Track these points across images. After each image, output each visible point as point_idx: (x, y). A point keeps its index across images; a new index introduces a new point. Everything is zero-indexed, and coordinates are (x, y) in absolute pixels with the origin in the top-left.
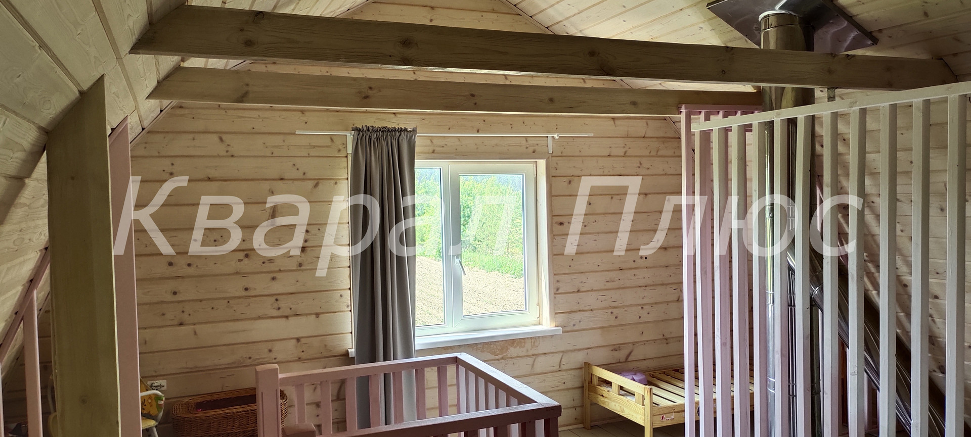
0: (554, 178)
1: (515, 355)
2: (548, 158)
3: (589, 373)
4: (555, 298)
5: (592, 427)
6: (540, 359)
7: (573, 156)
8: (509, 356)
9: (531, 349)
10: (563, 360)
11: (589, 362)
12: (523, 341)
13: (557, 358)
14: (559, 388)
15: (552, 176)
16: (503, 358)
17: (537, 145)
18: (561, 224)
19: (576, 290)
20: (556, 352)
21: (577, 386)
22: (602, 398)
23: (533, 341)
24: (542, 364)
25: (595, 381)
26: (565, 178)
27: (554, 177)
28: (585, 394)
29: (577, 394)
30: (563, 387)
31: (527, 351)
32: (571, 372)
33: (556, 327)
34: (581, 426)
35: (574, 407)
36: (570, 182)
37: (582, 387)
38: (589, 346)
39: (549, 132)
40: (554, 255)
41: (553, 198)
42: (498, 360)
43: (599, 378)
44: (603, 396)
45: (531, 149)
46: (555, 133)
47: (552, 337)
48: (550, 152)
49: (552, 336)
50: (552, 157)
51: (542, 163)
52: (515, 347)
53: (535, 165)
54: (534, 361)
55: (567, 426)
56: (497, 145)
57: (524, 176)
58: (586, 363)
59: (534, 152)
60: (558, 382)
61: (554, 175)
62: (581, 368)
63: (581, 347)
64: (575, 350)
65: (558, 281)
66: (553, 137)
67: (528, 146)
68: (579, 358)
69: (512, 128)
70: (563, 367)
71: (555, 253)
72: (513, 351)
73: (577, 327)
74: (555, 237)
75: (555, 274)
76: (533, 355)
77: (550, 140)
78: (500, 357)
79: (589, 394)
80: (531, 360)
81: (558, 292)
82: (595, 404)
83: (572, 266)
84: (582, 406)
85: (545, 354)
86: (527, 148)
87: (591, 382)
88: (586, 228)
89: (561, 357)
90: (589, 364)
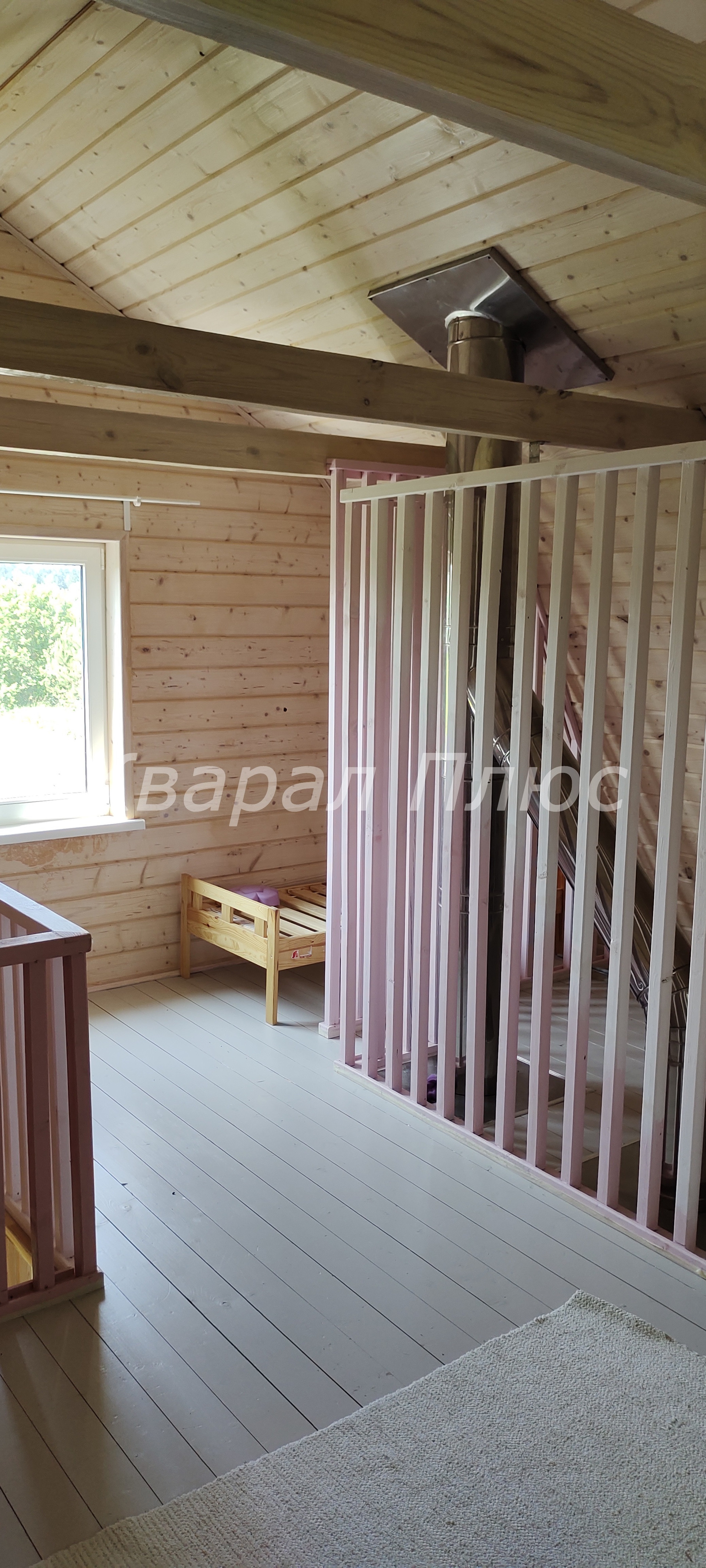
0: (133, 573)
1: (67, 864)
2: (124, 538)
3: (188, 890)
4: (135, 772)
5: (193, 975)
6: (108, 870)
7: (166, 538)
8: (55, 866)
9: (93, 855)
10: (146, 871)
11: (190, 874)
12: (79, 841)
13: (138, 867)
14: (139, 916)
15: (131, 570)
16: (44, 870)
17: (105, 515)
18: (146, 650)
19: (170, 760)
20: (135, 859)
21: (170, 911)
22: (207, 929)
23: (96, 841)
24: (111, 877)
25: (198, 903)
26: (153, 574)
27: (135, 571)
28: (182, 924)
29: (170, 924)
30: (148, 913)
31: (87, 857)
32: (159, 890)
33: (135, 819)
34: (176, 973)
35: (165, 944)
36: (161, 581)
37: (179, 913)
38: (191, 849)
39: (125, 494)
40: (134, 701)
41: (132, 606)
42: (36, 872)
43: (205, 898)
44: (208, 925)
45: (93, 522)
46: (134, 496)
47: (128, 836)
48: (127, 528)
49: (128, 833)
50: (131, 537)
51: (114, 546)
52: (66, 852)
53: (103, 551)
54: (98, 874)
55: (153, 974)
56: (31, 511)
57: (84, 568)
58: (184, 875)
59: (99, 527)
60: (139, 906)
61: (134, 567)
62: (176, 884)
63: (177, 851)
64: (167, 855)
65: (140, 745)
66: (131, 503)
67: (88, 516)
68: (176, 867)
69: (59, 486)
70: (147, 882)
71: (135, 698)
72: (61, 858)
73: (169, 819)
74: (136, 672)
75: (134, 734)
76: (96, 864)
77: (127, 508)
78: (39, 867)
79: (188, 923)
80: (93, 872)
81: (139, 762)
82: (196, 939)
83: (163, 721)
84: (178, 942)
85: (117, 861)
86: (86, 519)
87: (191, 905)
88: (188, 658)
89: (143, 867)
90: (190, 877)
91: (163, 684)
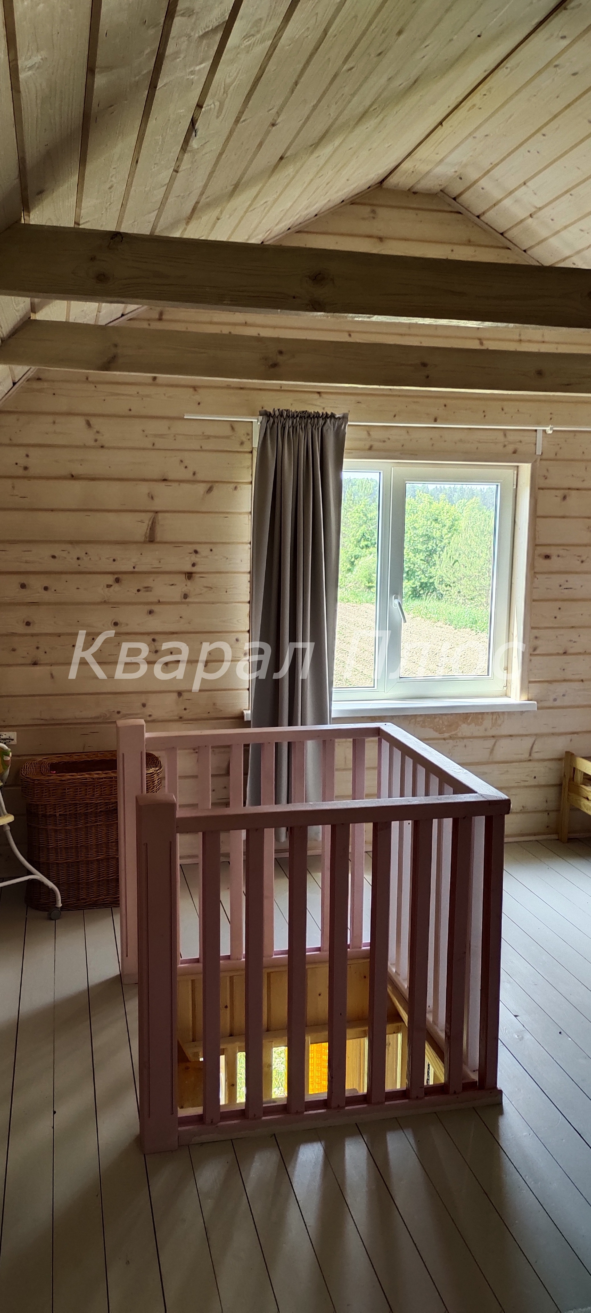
0: (541, 491)
1: (469, 734)
2: (536, 461)
3: (570, 765)
4: (530, 660)
5: (570, 840)
6: (504, 743)
7: (572, 460)
8: (460, 735)
9: (491, 729)
10: (535, 746)
11: (574, 752)
12: (480, 716)
13: (528, 742)
14: (526, 784)
15: (539, 489)
16: (451, 738)
17: (521, 442)
18: (547, 557)
19: (561, 652)
20: (526, 735)
21: (553, 783)
22: (586, 802)
23: (494, 717)
24: (505, 749)
25: (579, 778)
26: (558, 491)
27: (542, 489)
28: (563, 794)
29: (552, 793)
30: (532, 782)
31: (486, 730)
32: (546, 763)
33: (528, 700)
34: (554, 837)
35: (546, 811)
36: (565, 498)
37: (560, 785)
38: (576, 730)
39: (538, 423)
40: (534, 601)
41: (538, 519)
42: (444, 739)
43: (585, 774)
44: (588, 799)
45: (510, 448)
46: (547, 425)
47: (521, 715)
48: (539, 452)
49: (522, 712)
50: (541, 460)
51: (526, 469)
52: (469, 724)
53: (516, 472)
54: (495, 745)
55: (535, 835)
56: (461, 441)
57: (499, 487)
58: (567, 752)
59: (515, 452)
60: (527, 775)
61: (542, 485)
62: (560, 759)
63: (562, 730)
64: (553, 734)
65: (536, 638)
66: (544, 431)
67: (506, 443)
68: (559, 746)
69: (484, 418)
70: (535, 756)
71: (535, 598)
72: (465, 729)
73: (558, 703)
74: (537, 576)
75: (532, 628)
76: (493, 737)
77: (540, 435)
78: (446, 735)
79: (568, 794)
80: (489, 743)
81: (535, 653)
82: (577, 810)
83: (558, 618)
84: (558, 810)
85: (511, 736)
86: (505, 446)
87: (572, 779)
88: (584, 564)
89: (533, 741)
90: (572, 754)
91: (560, 586)
